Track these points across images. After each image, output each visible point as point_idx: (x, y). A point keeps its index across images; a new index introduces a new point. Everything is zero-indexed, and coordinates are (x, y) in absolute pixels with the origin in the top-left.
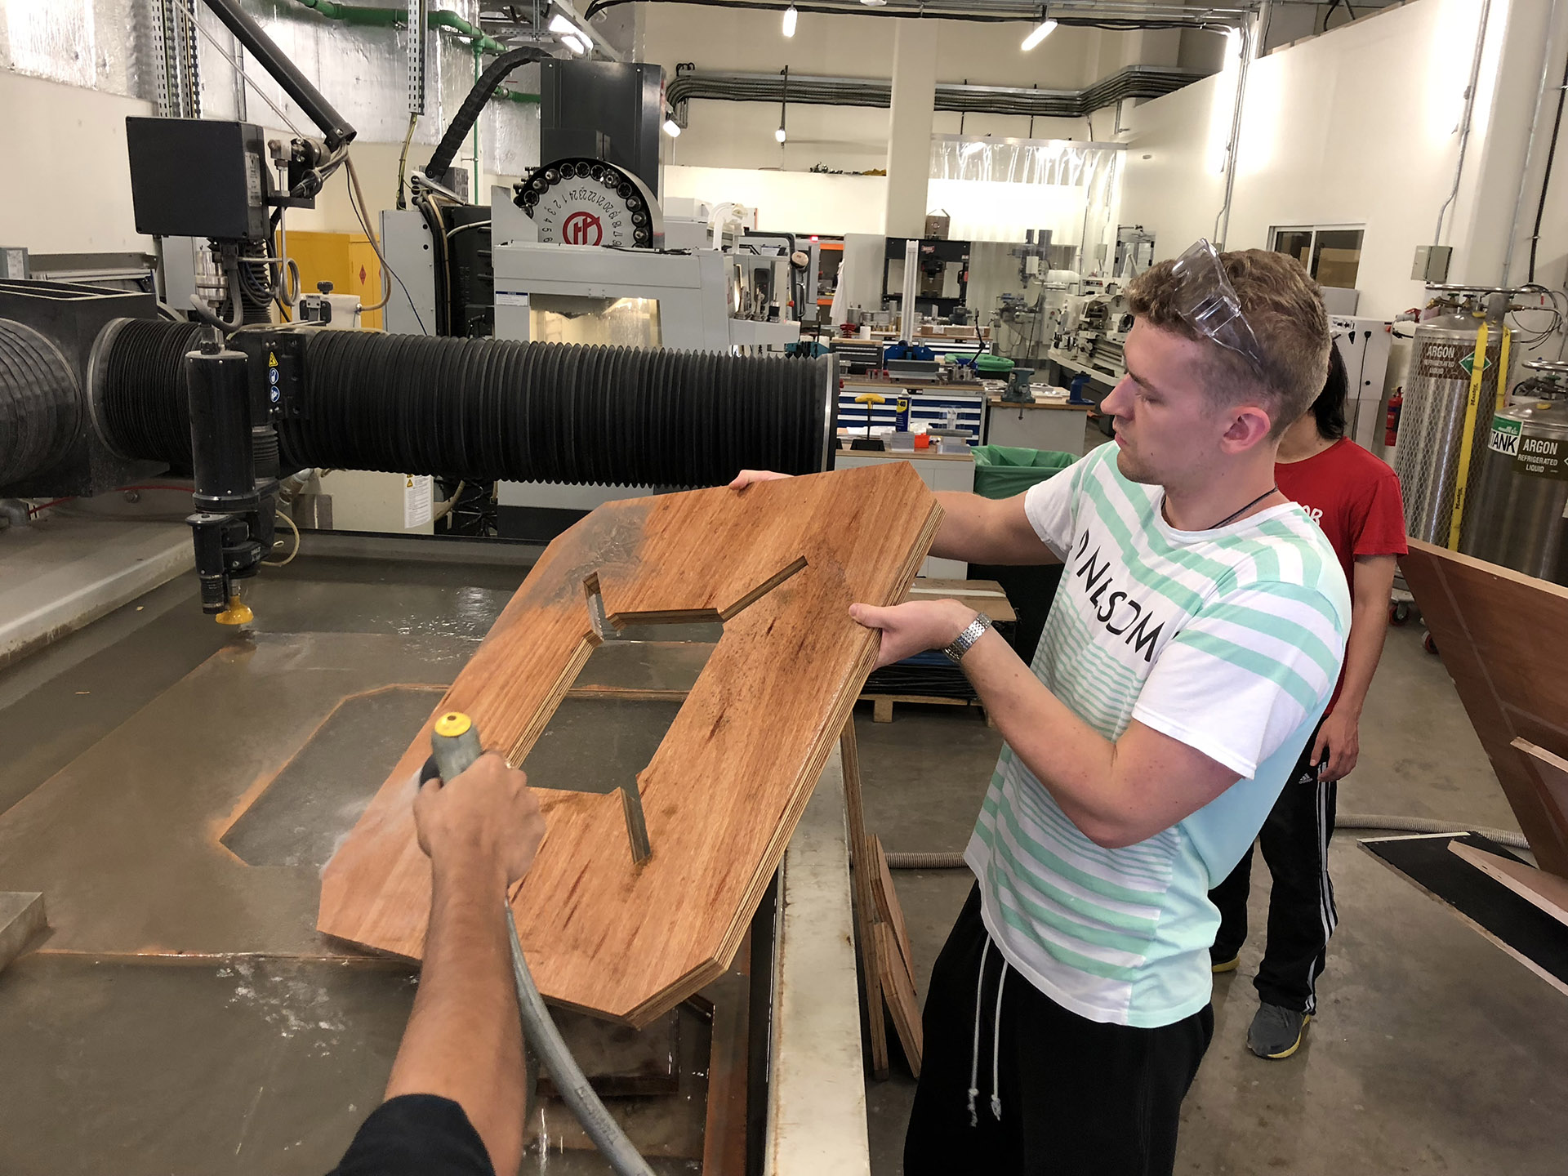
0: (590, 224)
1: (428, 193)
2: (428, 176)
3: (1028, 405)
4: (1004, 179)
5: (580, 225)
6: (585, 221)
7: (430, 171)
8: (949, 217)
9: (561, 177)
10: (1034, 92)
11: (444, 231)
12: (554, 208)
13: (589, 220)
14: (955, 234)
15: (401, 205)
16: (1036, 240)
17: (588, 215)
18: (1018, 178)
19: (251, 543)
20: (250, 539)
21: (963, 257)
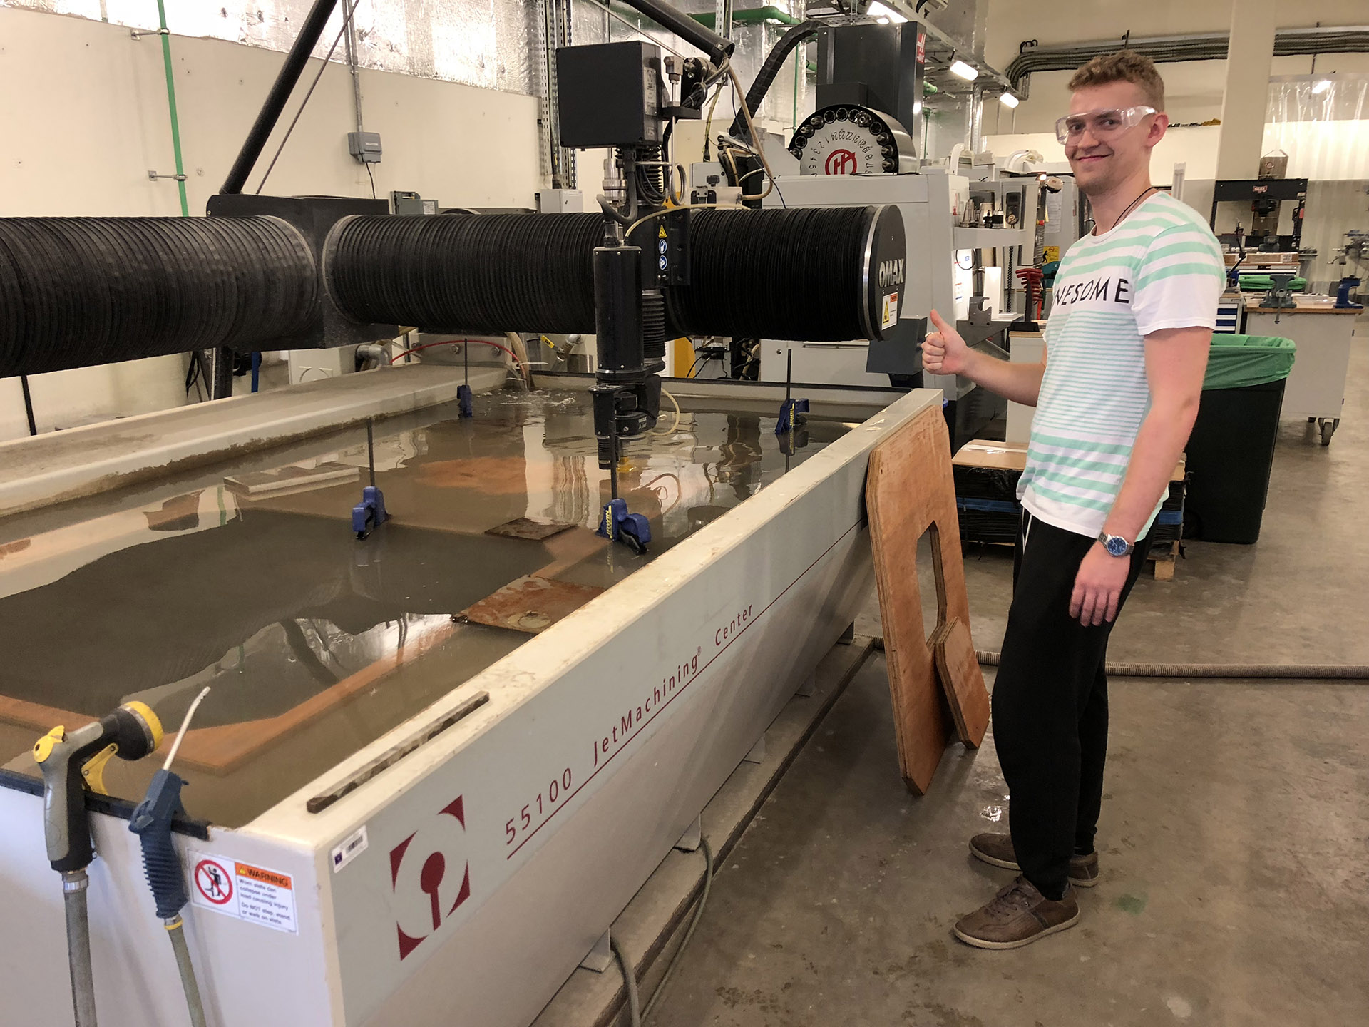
0: (848, 159)
1: (728, 147)
2: (731, 135)
3: (1288, 310)
4: (1350, 116)
5: (839, 160)
6: (843, 156)
7: (733, 131)
8: (1287, 157)
9: (825, 122)
11: (736, 176)
12: (818, 148)
13: (846, 156)
14: (1292, 173)
15: (707, 158)
17: (848, 153)
19: (637, 413)
20: (637, 410)
21: (1299, 195)
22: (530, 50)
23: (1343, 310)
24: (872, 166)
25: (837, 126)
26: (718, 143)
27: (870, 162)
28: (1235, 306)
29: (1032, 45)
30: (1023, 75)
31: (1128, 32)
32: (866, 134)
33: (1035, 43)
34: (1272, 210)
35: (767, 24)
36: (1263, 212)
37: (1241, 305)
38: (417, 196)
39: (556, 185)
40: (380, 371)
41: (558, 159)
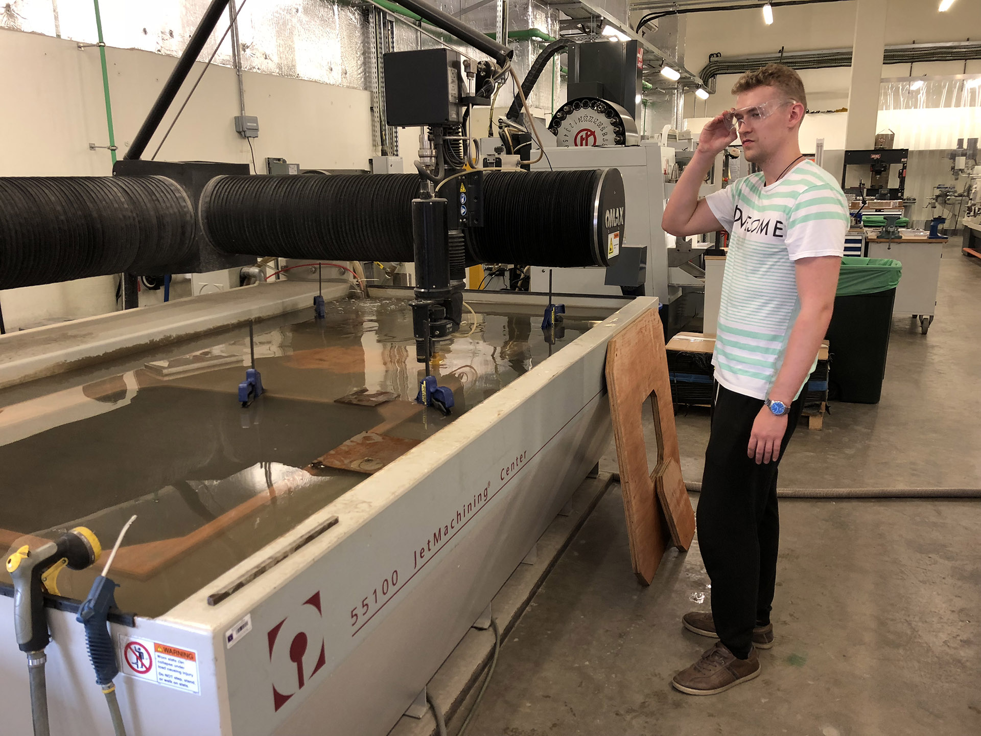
0: (590, 135)
1: (506, 127)
2: (508, 118)
3: (897, 240)
4: (937, 105)
5: (584, 136)
6: (587, 134)
7: (510, 115)
8: (894, 134)
9: (574, 109)
10: (967, 43)
11: (512, 147)
12: (569, 128)
13: (589, 133)
14: (897, 145)
15: (491, 134)
16: (965, 146)
17: (590, 131)
18: (948, 105)
19: (446, 321)
20: (446, 318)
21: (902, 160)
22: (365, 58)
23: (934, 240)
24: (607, 140)
25: (582, 112)
26: (498, 124)
27: (605, 137)
28: (860, 238)
29: (717, 56)
30: (712, 77)
31: (783, 47)
32: (602, 118)
33: (719, 55)
34: (885, 171)
35: (533, 41)
36: (879, 172)
37: (864, 237)
38: (284, 161)
39: (384, 153)
40: (259, 285)
41: (385, 135)
